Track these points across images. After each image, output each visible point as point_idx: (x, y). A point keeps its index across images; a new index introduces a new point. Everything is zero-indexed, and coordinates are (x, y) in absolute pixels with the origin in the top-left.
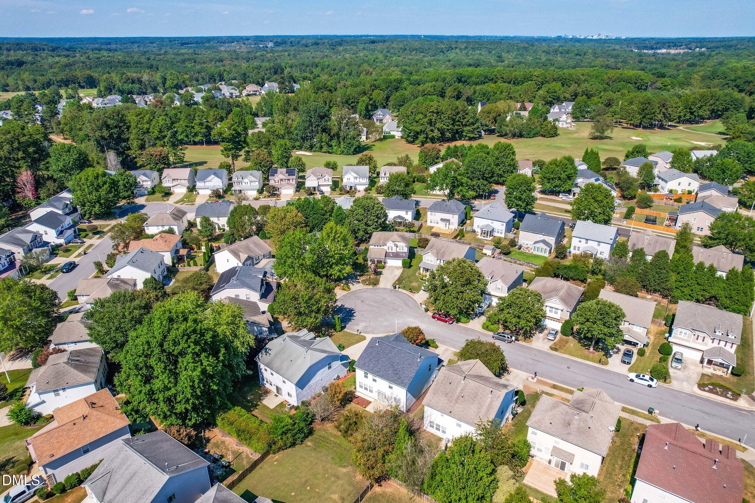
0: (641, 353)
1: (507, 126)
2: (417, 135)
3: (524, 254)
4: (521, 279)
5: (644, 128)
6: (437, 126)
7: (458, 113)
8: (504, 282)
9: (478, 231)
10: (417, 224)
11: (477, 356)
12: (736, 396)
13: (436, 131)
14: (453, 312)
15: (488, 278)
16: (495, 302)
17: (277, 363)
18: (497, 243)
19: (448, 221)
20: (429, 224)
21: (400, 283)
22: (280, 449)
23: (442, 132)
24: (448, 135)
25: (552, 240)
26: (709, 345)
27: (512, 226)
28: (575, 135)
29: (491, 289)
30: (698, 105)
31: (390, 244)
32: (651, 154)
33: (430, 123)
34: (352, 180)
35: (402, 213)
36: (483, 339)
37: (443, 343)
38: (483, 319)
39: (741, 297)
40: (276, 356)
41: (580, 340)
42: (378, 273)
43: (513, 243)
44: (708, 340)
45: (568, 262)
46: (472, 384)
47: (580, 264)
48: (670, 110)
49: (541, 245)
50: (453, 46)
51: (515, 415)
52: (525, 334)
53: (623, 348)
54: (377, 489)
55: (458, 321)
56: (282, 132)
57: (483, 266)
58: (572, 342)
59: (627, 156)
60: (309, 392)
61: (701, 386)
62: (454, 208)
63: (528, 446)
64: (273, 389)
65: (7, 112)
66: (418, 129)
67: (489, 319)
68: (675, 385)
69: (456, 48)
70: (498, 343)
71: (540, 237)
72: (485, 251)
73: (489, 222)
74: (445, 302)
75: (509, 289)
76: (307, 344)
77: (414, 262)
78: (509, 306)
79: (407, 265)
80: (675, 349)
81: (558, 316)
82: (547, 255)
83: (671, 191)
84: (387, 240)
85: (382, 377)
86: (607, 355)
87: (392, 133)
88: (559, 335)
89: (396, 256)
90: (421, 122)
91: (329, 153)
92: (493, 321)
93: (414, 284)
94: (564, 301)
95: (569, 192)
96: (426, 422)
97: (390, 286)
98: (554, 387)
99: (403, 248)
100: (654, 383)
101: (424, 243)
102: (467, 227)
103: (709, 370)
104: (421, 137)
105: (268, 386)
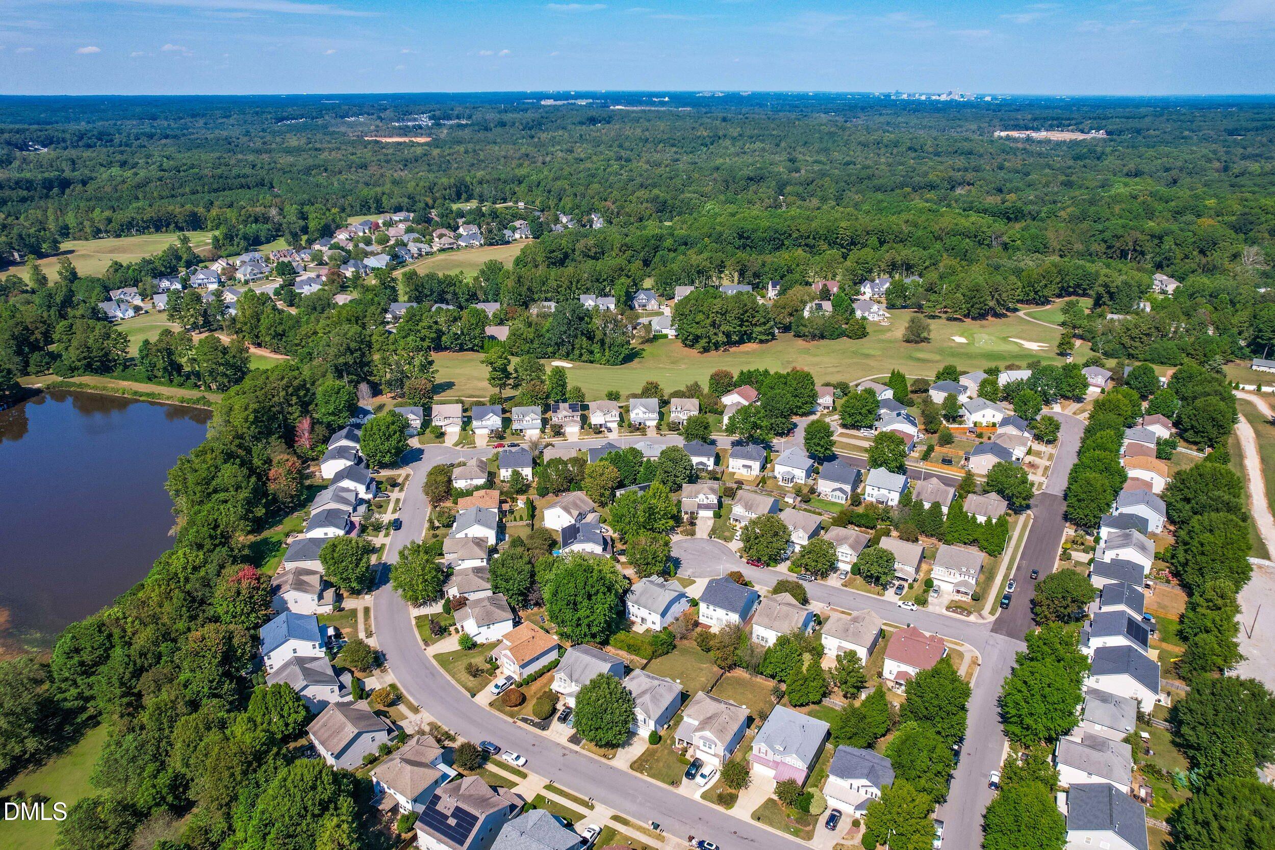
0: (911, 587)
1: (805, 326)
2: (697, 339)
3: (822, 501)
4: (821, 527)
5: (974, 319)
6: (722, 328)
7: (746, 311)
8: (805, 530)
9: (779, 477)
10: (718, 469)
11: (786, 591)
12: (969, 613)
13: (721, 335)
14: (765, 558)
15: (791, 528)
16: (797, 549)
17: (643, 600)
18: (798, 492)
19: (750, 467)
20: (730, 470)
21: (713, 532)
22: (660, 655)
23: (728, 335)
24: (735, 338)
25: (848, 488)
26: (958, 578)
27: (812, 472)
28: (888, 335)
29: (794, 538)
30: (1044, 282)
31: (701, 496)
32: (964, 373)
33: (713, 324)
34: (641, 415)
35: (704, 459)
36: (790, 579)
37: (758, 583)
38: (788, 563)
39: (996, 540)
40: (641, 595)
41: (865, 578)
42: (693, 524)
43: (813, 491)
44: (957, 575)
45: (860, 510)
46: (785, 608)
47: (871, 513)
48: (1004, 295)
49: (838, 493)
50: (721, 133)
51: (814, 630)
52: (822, 574)
53: (897, 583)
54: (728, 674)
55: (768, 565)
56: (531, 336)
57: (786, 516)
58: (859, 580)
59: (938, 378)
60: (669, 618)
61: (948, 608)
62: (755, 454)
63: (823, 648)
64: (639, 620)
65: (126, 290)
66: (699, 332)
67: (793, 563)
68: (930, 608)
69: (725, 136)
70: (801, 582)
71: (837, 485)
72: (786, 499)
73: (790, 469)
74: (758, 551)
75: (809, 538)
76: (662, 586)
77: (723, 512)
78: (810, 552)
79: (717, 516)
80: (936, 582)
81: (848, 560)
82: (844, 502)
83: (975, 424)
84: (699, 493)
85: (721, 607)
86: (885, 588)
87: (665, 331)
88: (849, 575)
89: (707, 507)
90: (703, 324)
91: (592, 362)
92: (796, 566)
93: (727, 534)
94: (852, 547)
95: (871, 427)
96: (754, 636)
97: (705, 536)
98: (843, 612)
99: (713, 499)
100: (914, 608)
101: (730, 493)
102: (767, 473)
103: (959, 597)
104: (703, 342)
105: (633, 618)
